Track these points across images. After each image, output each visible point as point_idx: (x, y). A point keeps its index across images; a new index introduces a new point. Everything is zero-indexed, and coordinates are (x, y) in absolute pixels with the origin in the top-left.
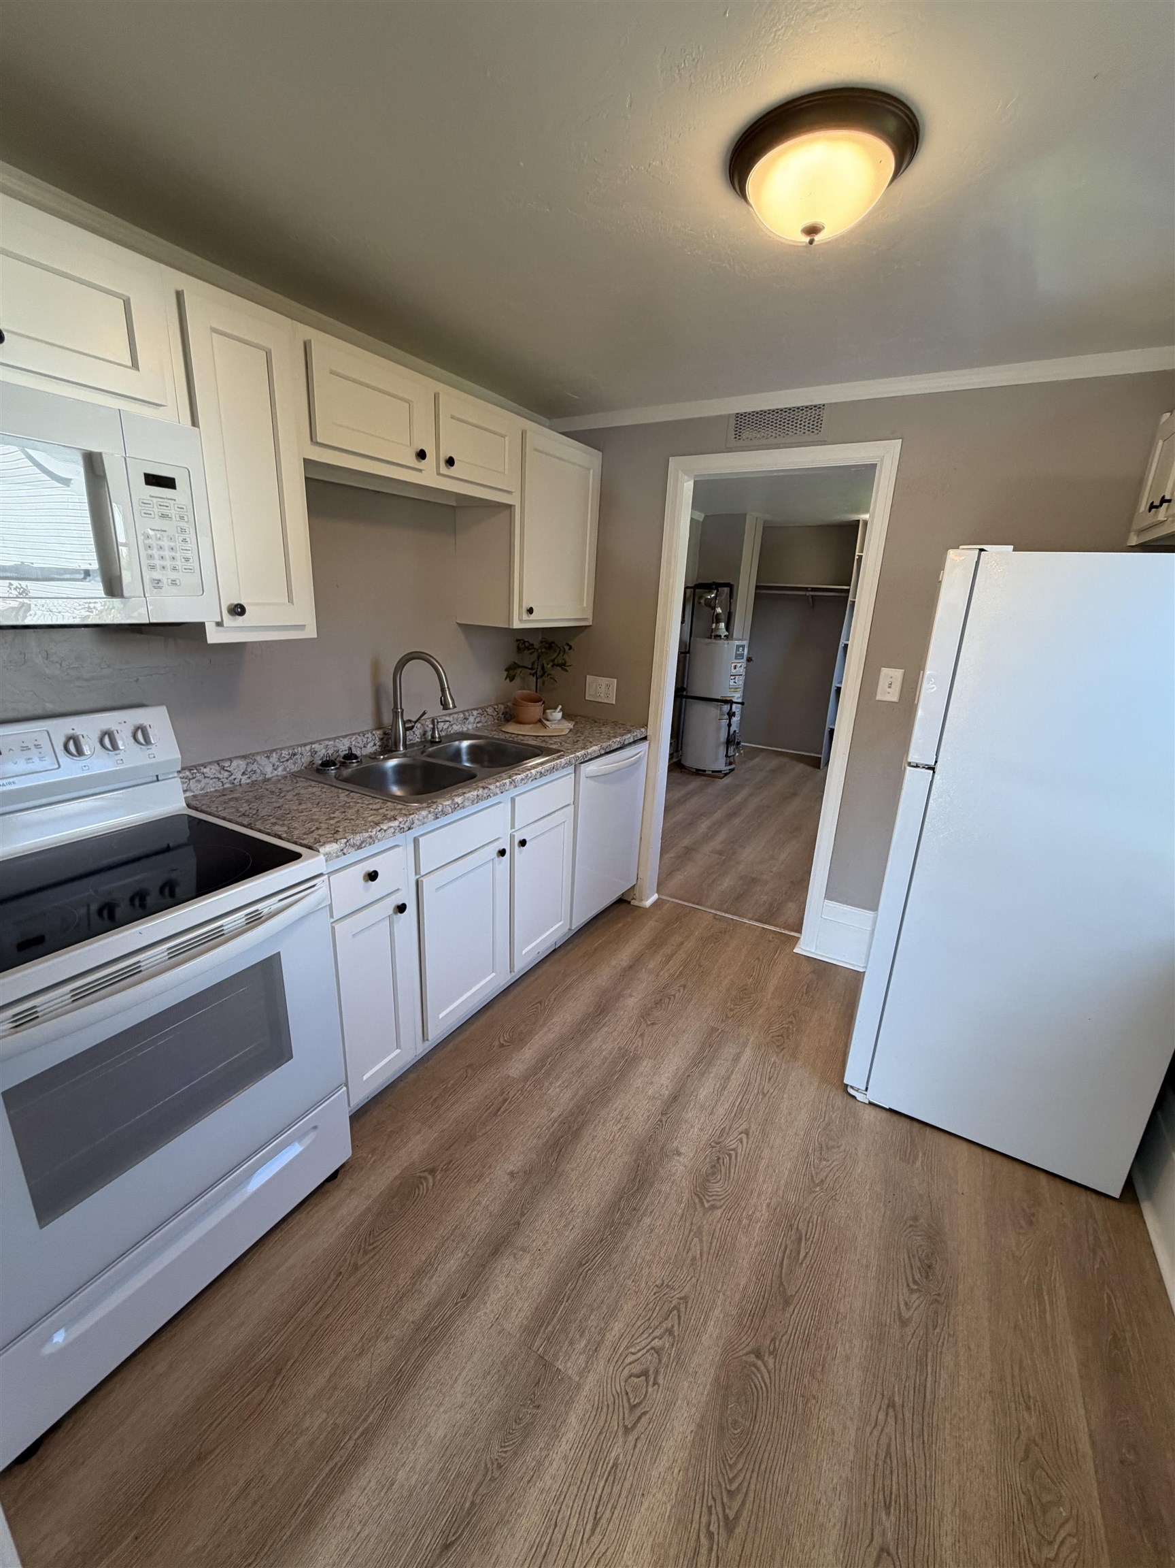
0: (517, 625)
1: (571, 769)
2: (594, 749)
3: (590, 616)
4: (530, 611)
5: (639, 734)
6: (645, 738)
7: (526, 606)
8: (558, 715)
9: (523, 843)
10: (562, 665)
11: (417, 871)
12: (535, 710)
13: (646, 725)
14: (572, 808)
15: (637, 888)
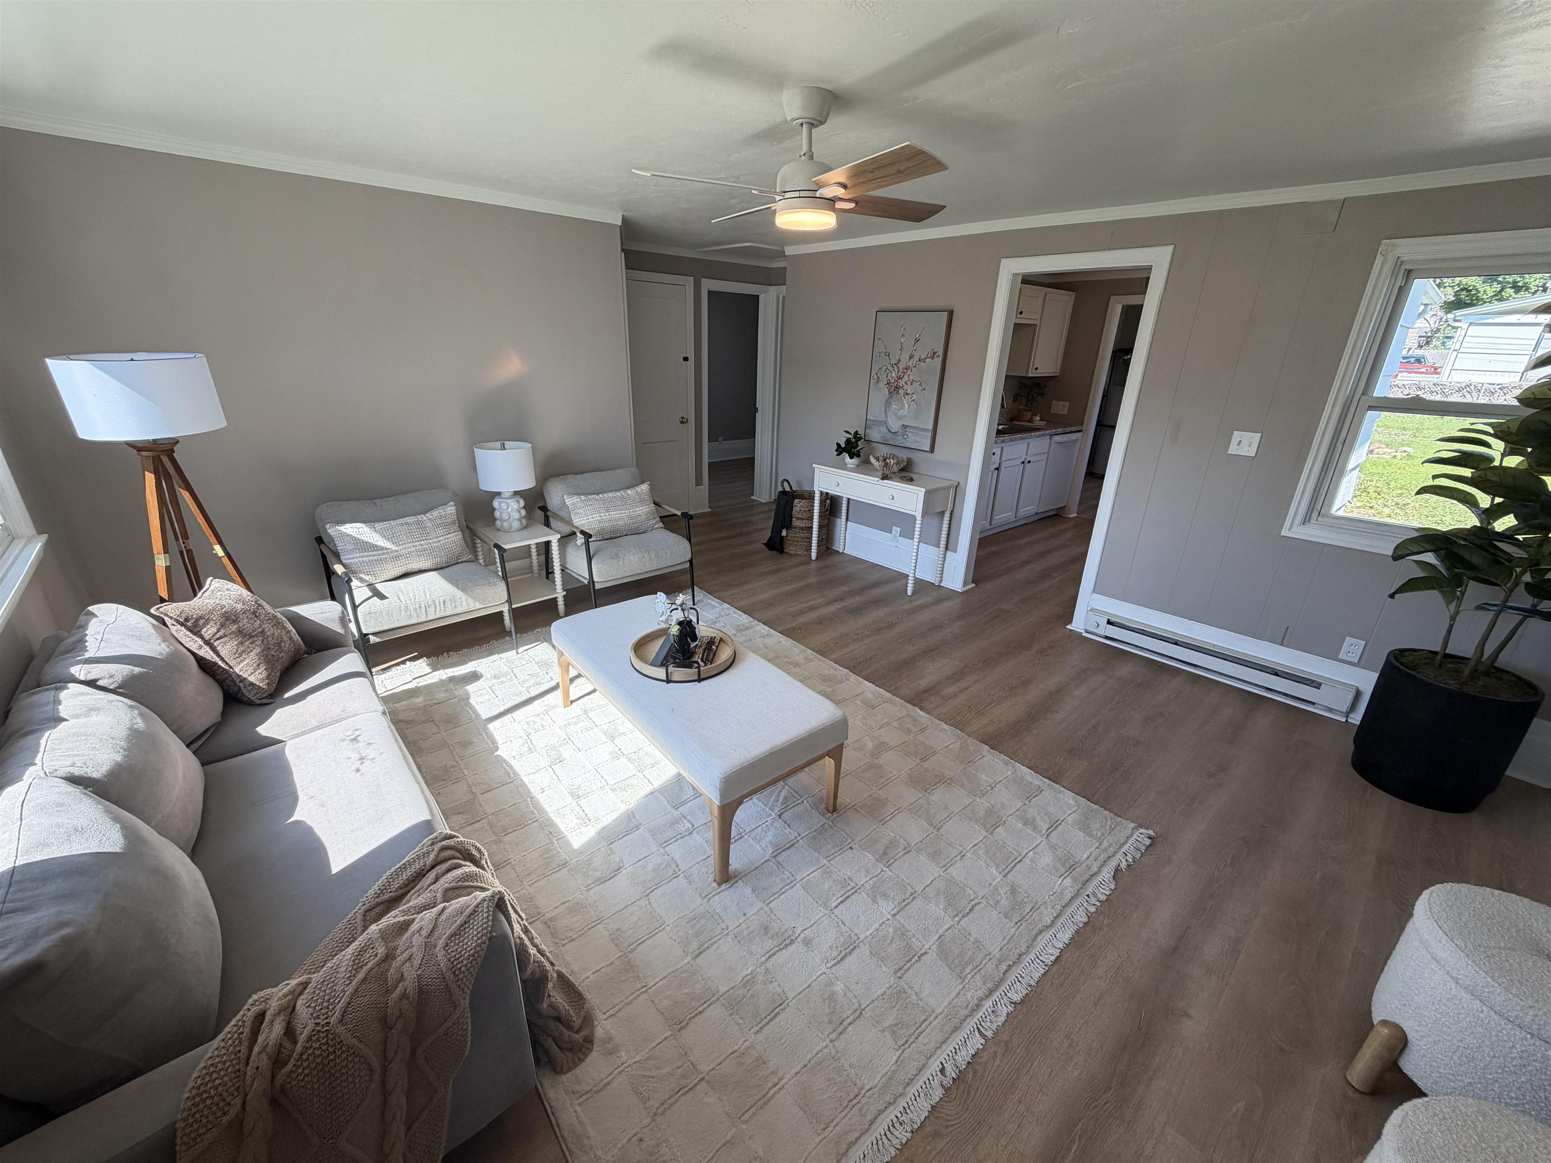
0: (1030, 375)
1: (1048, 437)
2: (1059, 430)
3: (1059, 371)
4: (1037, 369)
5: (1078, 428)
6: (1080, 431)
7: (1035, 366)
8: (1038, 418)
9: (1029, 462)
10: (1042, 395)
11: (1000, 459)
12: (1028, 415)
13: (1082, 424)
14: (1046, 455)
15: (1066, 508)
